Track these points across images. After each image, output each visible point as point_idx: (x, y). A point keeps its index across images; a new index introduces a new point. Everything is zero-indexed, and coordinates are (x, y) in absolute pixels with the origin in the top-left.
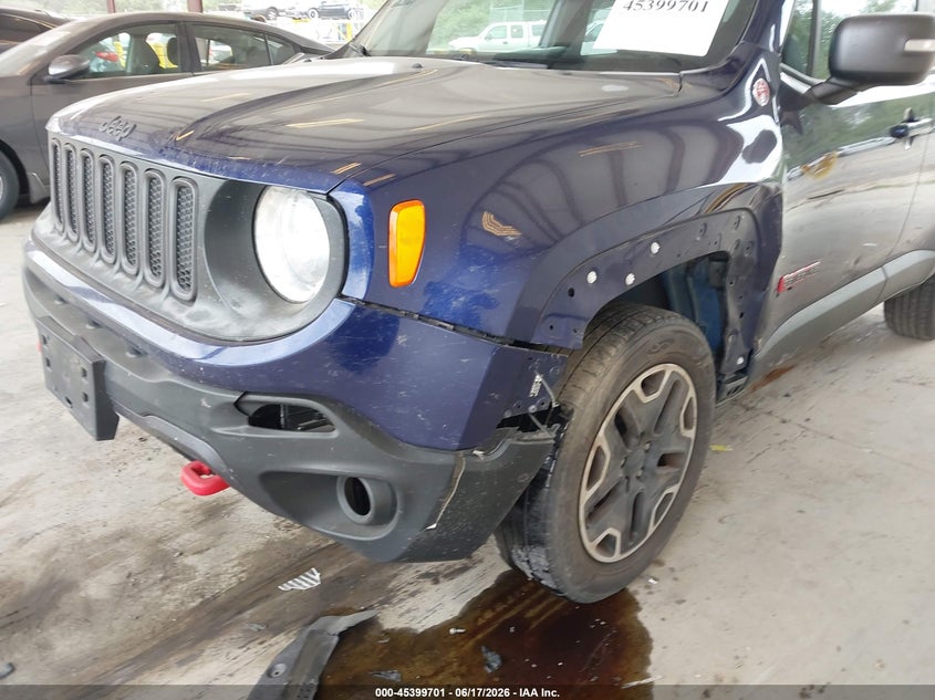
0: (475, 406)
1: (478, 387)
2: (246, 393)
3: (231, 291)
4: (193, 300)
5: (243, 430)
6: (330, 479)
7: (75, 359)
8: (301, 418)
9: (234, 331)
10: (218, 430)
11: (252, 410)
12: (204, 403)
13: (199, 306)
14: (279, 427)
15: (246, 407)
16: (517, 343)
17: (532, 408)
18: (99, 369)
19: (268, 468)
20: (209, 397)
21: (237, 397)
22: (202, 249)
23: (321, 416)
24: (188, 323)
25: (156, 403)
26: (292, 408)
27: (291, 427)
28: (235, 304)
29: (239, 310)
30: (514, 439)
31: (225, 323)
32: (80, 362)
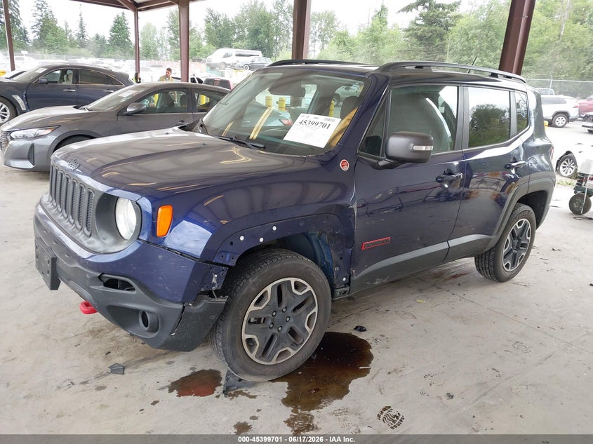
0: (187, 286)
1: (188, 278)
2: (103, 274)
3: (103, 234)
4: (90, 236)
5: (101, 288)
6: (137, 311)
7: (46, 256)
8: (126, 286)
9: (101, 249)
10: (93, 287)
11: (105, 280)
12: (88, 276)
13: (91, 239)
14: (117, 289)
15: (103, 279)
16: (207, 262)
17: (214, 288)
18: (54, 260)
19: (110, 304)
20: (90, 274)
21: (99, 274)
22: (94, 217)
23: (131, 286)
24: (86, 245)
25: (72, 275)
26: (123, 282)
27: (122, 288)
28: (104, 239)
29: (105, 241)
30: (206, 301)
31: (98, 246)
32: (47, 258)
